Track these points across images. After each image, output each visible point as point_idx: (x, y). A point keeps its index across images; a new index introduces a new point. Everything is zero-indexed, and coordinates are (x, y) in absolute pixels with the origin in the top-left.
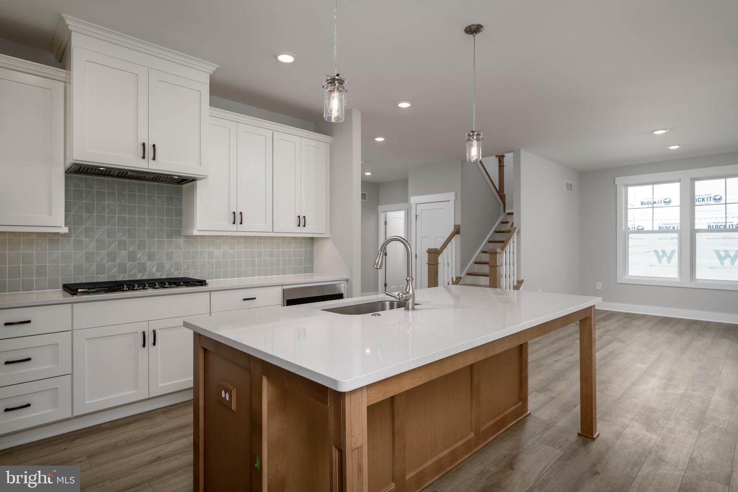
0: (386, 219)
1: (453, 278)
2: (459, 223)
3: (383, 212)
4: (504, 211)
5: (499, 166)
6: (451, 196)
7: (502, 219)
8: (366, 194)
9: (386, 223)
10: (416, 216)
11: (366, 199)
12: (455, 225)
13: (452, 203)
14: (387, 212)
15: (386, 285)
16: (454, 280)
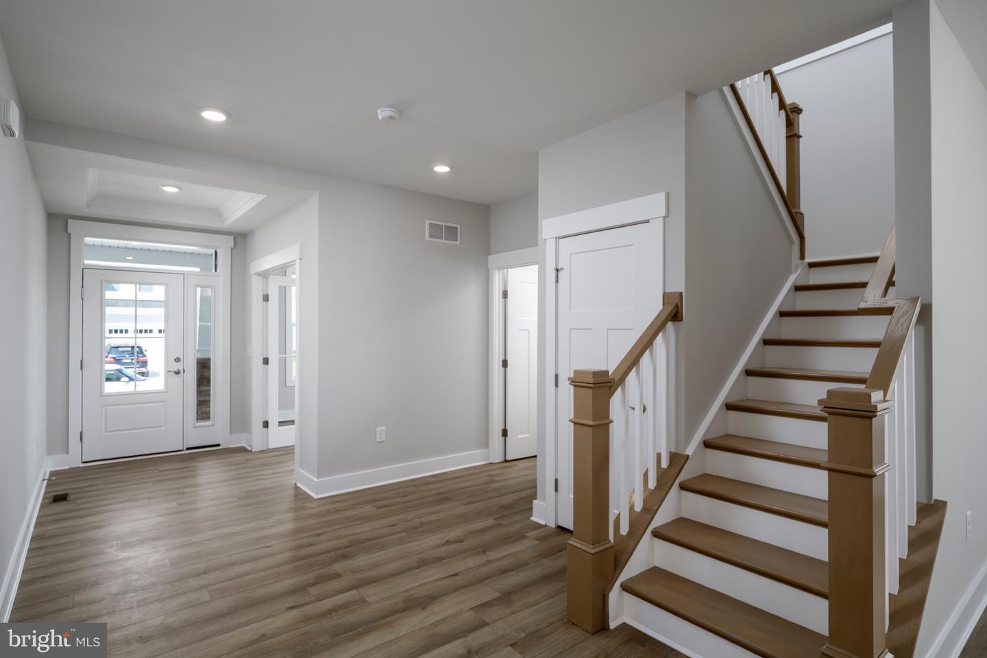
0: (505, 284)
1: (659, 456)
2: (678, 286)
3: (499, 269)
4: (802, 257)
5: (788, 137)
6: (653, 205)
7: (795, 280)
8: (457, 228)
9: (505, 295)
10: (557, 270)
11: (457, 241)
12: (665, 295)
13: (657, 226)
14: (507, 267)
15: (505, 433)
16: (664, 464)
